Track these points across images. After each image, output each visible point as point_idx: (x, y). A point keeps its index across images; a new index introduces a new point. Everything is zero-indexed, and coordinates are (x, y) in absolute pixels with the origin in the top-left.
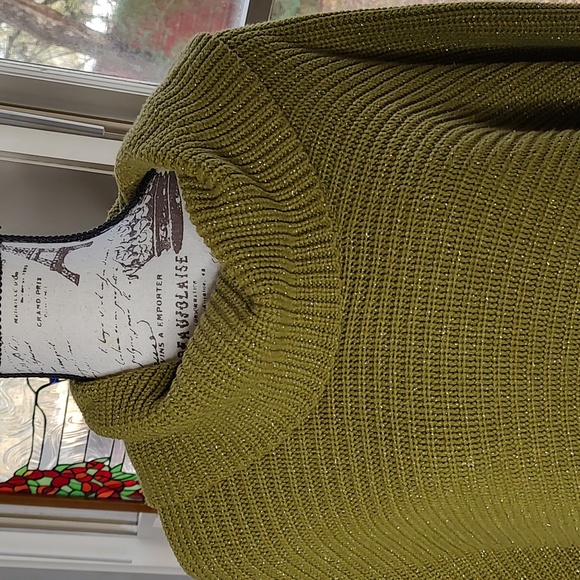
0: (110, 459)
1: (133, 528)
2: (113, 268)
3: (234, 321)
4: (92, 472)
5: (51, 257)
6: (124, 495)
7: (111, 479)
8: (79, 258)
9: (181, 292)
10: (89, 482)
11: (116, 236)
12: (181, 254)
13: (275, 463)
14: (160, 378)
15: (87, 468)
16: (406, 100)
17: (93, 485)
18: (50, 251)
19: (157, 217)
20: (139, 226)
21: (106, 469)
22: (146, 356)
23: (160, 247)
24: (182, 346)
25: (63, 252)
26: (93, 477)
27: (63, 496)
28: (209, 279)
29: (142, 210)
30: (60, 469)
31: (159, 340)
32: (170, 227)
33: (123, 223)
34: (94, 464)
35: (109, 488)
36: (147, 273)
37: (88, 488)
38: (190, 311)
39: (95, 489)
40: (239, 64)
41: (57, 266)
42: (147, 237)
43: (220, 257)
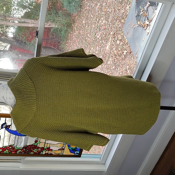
0: (14, 145)
1: (20, 161)
4: (10, 148)
6: (18, 152)
7: (15, 149)
10: (10, 150)
21: (13, 147)
26: (11, 149)
27: (4, 153)
30: (3, 147)
34: (11, 146)
35: (14, 151)
37: (10, 151)
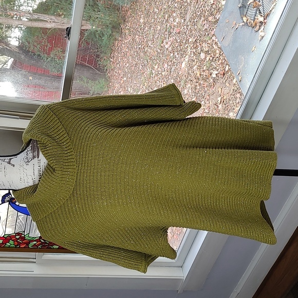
0: (24, 232)
1: (34, 260)
2: (23, 163)
3: (50, 174)
4: (18, 237)
5: (8, 160)
6: (30, 246)
7: (25, 239)
8: (14, 160)
9: (39, 168)
10: (16, 241)
11: (23, 155)
12: (39, 159)
13: (63, 208)
14: (34, 188)
15: (16, 236)
16: (92, 121)
17: (18, 242)
18: (7, 159)
19: (33, 150)
20: (28, 152)
21: (23, 236)
22: (31, 184)
23: (34, 157)
24: (39, 181)
25: (10, 159)
26: (18, 239)
27: (7, 247)
28: (46, 165)
29: (29, 148)
30: (5, 236)
31: (34, 180)
32: (36, 152)
33: (25, 151)
34: (18, 234)
35: (24, 243)
36: (31, 163)
37: (16, 243)
38: (41, 172)
39: (19, 244)
40: (52, 114)
41: (9, 163)
42: (30, 155)
43: (47, 159)
